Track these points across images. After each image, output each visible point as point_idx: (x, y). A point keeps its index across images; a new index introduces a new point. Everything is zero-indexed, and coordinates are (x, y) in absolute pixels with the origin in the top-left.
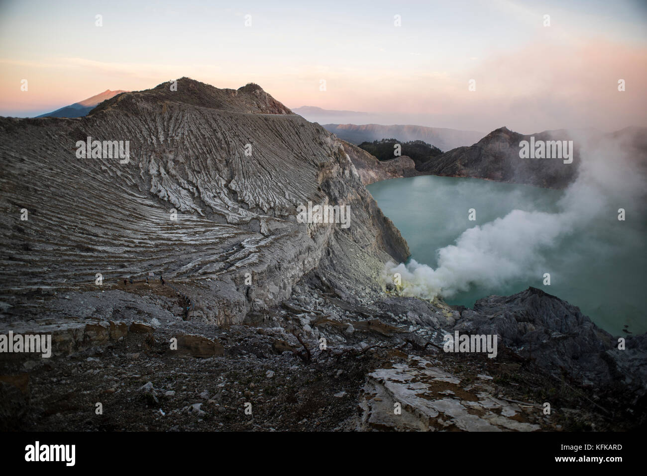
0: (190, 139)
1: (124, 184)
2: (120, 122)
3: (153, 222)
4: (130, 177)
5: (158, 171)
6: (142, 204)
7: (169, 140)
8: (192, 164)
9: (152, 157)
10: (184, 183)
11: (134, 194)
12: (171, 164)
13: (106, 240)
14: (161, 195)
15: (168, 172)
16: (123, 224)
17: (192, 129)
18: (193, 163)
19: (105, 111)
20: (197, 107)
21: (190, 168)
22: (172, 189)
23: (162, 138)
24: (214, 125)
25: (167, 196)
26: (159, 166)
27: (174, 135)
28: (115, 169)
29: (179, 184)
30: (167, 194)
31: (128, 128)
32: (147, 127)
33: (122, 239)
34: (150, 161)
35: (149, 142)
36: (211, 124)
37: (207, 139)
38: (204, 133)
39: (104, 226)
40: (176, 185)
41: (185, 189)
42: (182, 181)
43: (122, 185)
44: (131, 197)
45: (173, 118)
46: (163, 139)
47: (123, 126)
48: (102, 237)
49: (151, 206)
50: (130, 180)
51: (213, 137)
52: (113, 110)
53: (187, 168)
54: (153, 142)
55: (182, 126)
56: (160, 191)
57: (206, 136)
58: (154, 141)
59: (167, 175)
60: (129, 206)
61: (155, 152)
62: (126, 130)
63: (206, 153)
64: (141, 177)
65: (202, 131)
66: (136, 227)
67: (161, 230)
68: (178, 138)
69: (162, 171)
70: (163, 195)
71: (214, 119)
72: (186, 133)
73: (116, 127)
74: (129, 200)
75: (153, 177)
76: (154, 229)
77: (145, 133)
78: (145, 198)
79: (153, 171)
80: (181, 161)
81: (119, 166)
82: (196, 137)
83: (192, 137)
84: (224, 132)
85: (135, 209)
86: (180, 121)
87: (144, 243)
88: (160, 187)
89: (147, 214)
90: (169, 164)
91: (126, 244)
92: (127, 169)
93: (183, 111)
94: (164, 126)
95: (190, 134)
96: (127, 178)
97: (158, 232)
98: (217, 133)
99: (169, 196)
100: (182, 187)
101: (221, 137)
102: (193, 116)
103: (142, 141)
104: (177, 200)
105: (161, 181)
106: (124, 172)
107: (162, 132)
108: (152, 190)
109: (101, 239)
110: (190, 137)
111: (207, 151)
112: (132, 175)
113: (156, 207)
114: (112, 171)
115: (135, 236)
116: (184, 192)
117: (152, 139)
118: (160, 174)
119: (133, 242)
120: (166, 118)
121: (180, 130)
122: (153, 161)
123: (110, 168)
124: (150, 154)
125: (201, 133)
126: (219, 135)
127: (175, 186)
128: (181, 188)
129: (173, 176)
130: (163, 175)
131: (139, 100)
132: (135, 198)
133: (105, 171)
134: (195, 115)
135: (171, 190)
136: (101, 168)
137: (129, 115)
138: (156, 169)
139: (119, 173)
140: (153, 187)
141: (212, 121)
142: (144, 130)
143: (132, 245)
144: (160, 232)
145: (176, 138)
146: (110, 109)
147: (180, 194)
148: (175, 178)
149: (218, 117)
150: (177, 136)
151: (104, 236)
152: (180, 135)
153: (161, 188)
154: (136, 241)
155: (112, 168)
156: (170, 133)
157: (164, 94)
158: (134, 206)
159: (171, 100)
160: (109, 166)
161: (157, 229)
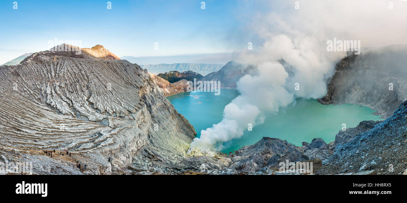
0: (68, 75)
1: (34, 98)
2: (33, 67)
3: (49, 119)
4: (37, 94)
5: (51, 92)
6: (43, 109)
7: (57, 75)
9: (48, 84)
10: (64, 99)
11: (39, 103)
12: (58, 88)
13: (27, 126)
14: (52, 104)
15: (56, 92)
16: (34, 118)
17: (69, 69)
18: (69, 87)
19: (27, 62)
20: (71, 58)
21: (67, 90)
23: (53, 74)
24: (80, 67)
25: (55, 105)
26: (52, 89)
27: (59, 73)
28: (30, 90)
29: (62, 99)
31: (37, 69)
32: (46, 69)
33: (34, 126)
34: (47, 86)
35: (47, 77)
36: (79, 66)
37: (77, 75)
39: (25, 119)
40: (60, 99)
41: (65, 101)
42: (63, 97)
43: (33, 98)
44: (37, 105)
45: (59, 64)
47: (35, 69)
48: (25, 124)
49: (47, 110)
50: (37, 96)
51: (80, 73)
52: (31, 61)
55: (63, 68)
56: (51, 102)
57: (76, 73)
58: (50, 76)
59: (55, 94)
60: (37, 109)
61: (49, 81)
62: (36, 71)
64: (42, 95)
65: (74, 70)
66: (40, 121)
67: (54, 123)
68: (61, 74)
69: (53, 91)
71: (80, 64)
72: (66, 72)
73: (32, 69)
74: (36, 106)
75: (48, 95)
76: (49, 122)
77: (45, 72)
78: (44, 106)
79: (48, 92)
80: (63, 87)
81: (32, 89)
82: (71, 74)
83: (68, 73)
84: (85, 70)
85: (39, 111)
86: (62, 65)
87: (45, 130)
88: (52, 100)
89: (46, 114)
90: (57, 88)
91: (36, 129)
92: (36, 90)
93: (64, 60)
94: (54, 68)
95: (68, 72)
96: (35, 95)
97: (52, 124)
98: (82, 71)
99: (56, 105)
101: (84, 73)
102: (69, 63)
103: (44, 76)
104: (61, 107)
105: (52, 97)
106: (35, 92)
107: (54, 71)
108: (48, 102)
109: (24, 125)
110: (67, 74)
111: (77, 81)
112: (38, 93)
113: (50, 111)
114: (29, 91)
115: (40, 126)
116: (64, 103)
117: (48, 75)
118: (52, 93)
119: (40, 129)
120: (56, 64)
121: (62, 70)
122: (48, 86)
123: (28, 90)
124: (47, 83)
125: (73, 71)
126: (83, 72)
127: (59, 100)
128: (63, 101)
129: (58, 95)
130: (53, 94)
131: (43, 55)
132: (39, 105)
133: (25, 91)
134: (70, 62)
135: (57, 102)
136: (24, 89)
137: (38, 63)
138: (50, 90)
139: (32, 92)
140: (48, 100)
141: (79, 65)
142: (44, 70)
143: (40, 130)
144: (53, 124)
145: (60, 74)
146: (29, 61)
147: (62, 104)
149: (82, 62)
150: (61, 73)
151: (26, 124)
152: (62, 72)
153: (53, 101)
154: (42, 128)
155: (29, 89)
156: (57, 72)
157: (55, 52)
158: (39, 110)
159: (58, 55)
160: (27, 88)
161: (51, 123)
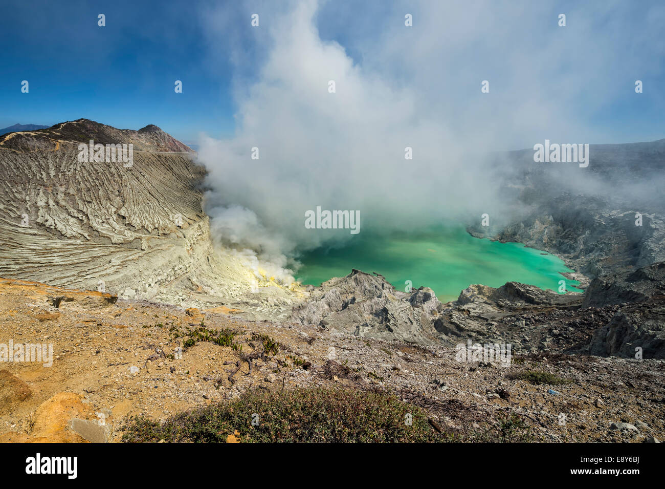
1: (6, 217)
2: (6, 159)
3: (29, 249)
4: (14, 209)
5: (47, 203)
6: (24, 233)
7: (60, 175)
8: (83, 195)
9: (41, 190)
10: (74, 213)
12: (61, 197)
14: (47, 223)
15: (57, 203)
21: (81, 198)
22: (60, 218)
23: (52, 173)
25: (54, 225)
26: (48, 198)
27: (66, 170)
29: (69, 214)
30: (55, 223)
31: (15, 164)
32: (37, 163)
34: (38, 194)
35: (38, 177)
37: (100, 174)
38: (97, 168)
41: (74, 217)
42: (71, 210)
43: (4, 217)
44: (12, 228)
45: (66, 155)
46: (54, 174)
47: (10, 163)
49: (35, 235)
50: (15, 212)
51: (107, 172)
53: (77, 199)
54: (43, 177)
55: (74, 162)
56: (47, 221)
57: (99, 171)
58: (44, 176)
59: (56, 206)
61: (44, 186)
62: (13, 167)
63: (99, 185)
64: (27, 209)
65: (95, 166)
68: (70, 173)
69: (51, 202)
70: (50, 224)
72: (79, 169)
74: (10, 231)
75: (40, 208)
76: (27, 255)
77: (35, 169)
78: (29, 228)
79: (41, 203)
80: (72, 193)
81: (3, 200)
82: (88, 172)
83: (84, 172)
84: (117, 167)
86: (73, 158)
88: (47, 217)
90: (59, 197)
92: (12, 203)
93: (76, 149)
94: (56, 162)
95: (83, 169)
96: (10, 210)
97: (30, 257)
98: (111, 168)
99: (56, 225)
100: (71, 216)
101: (114, 172)
103: (31, 177)
104: (65, 227)
105: (49, 212)
106: (8, 205)
107: (54, 168)
108: (38, 220)
110: (82, 173)
112: (16, 208)
113: (40, 235)
116: (72, 220)
117: (42, 174)
118: (49, 205)
120: (59, 155)
121: (72, 166)
122: (41, 194)
124: (38, 188)
126: (113, 170)
127: (64, 215)
128: (70, 217)
129: (62, 207)
130: (51, 206)
131: (30, 139)
132: (17, 229)
137: (18, 153)
138: (44, 200)
140: (40, 217)
142: (33, 166)
145: (67, 173)
147: (68, 221)
148: (65, 208)
150: (69, 171)
152: (72, 170)
153: (49, 218)
156: (61, 168)
157: (59, 134)
159: (65, 139)
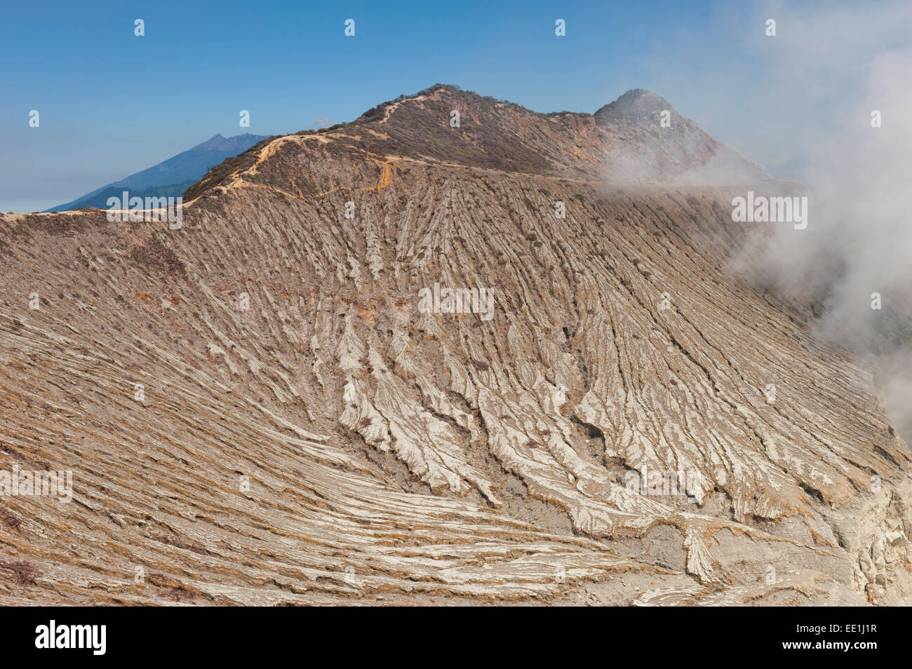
0: (459, 266)
1: (267, 399)
2: (263, 219)
3: (352, 518)
4: (285, 376)
5: (365, 361)
6: (318, 460)
7: (397, 268)
8: (463, 341)
9: (347, 319)
10: (438, 400)
11: (294, 428)
12: (400, 341)
13: (227, 564)
14: (371, 433)
15: (393, 365)
16: (268, 518)
17: (465, 235)
18: (466, 337)
19: (224, 190)
20: (478, 170)
21: (456, 352)
22: (402, 416)
23: (377, 264)
24: (530, 223)
25: (386, 437)
26: (367, 347)
27: (411, 253)
28: (244, 354)
29: (425, 403)
30: (389, 433)
31: (284, 234)
32: (335, 230)
33: (271, 562)
34: (341, 331)
35: (340, 276)
36: (521, 218)
37: (508, 266)
38: (498, 247)
39: (219, 519)
40: (414, 404)
41: (441, 417)
42: (431, 391)
43: (261, 401)
44: (285, 439)
45: (409, 204)
46: (381, 267)
47: (272, 229)
48: (216, 554)
49: (343, 467)
50: (286, 388)
51: (527, 258)
52: (247, 185)
53: (447, 352)
54: (352, 274)
55: (434, 226)
56: (367, 422)
57: (505, 257)
58: (356, 273)
59: (389, 374)
60: (283, 463)
61: (356, 303)
62: (278, 242)
63: (506, 307)
64: (315, 379)
65: (492, 241)
66: (306, 531)
67: (377, 544)
68: (423, 262)
69: (377, 361)
70: (377, 435)
71: (529, 204)
72: (447, 248)
73: (252, 232)
74: (282, 446)
75: (349, 378)
76: (355, 538)
77: (331, 249)
78: (324, 442)
79: (350, 362)
80: (430, 332)
81: (257, 345)
82: (475, 259)
83: (463, 259)
84: (558, 242)
85: (299, 474)
86: (428, 213)
87: (333, 581)
88: (368, 410)
89: (333, 493)
90: (395, 342)
91: (283, 580)
92: (278, 355)
93: (438, 182)
94: (383, 226)
95: (460, 249)
96: (275, 380)
97: (367, 548)
98: (538, 245)
99: (394, 439)
100: (432, 411)
101: (551, 259)
102: (468, 197)
103: (322, 274)
104: (417, 451)
105: (370, 392)
106: (269, 363)
107: (379, 246)
108: (345, 419)
109: (214, 561)
110: (457, 261)
111: (509, 301)
112: (289, 371)
113: (356, 470)
114: (239, 360)
115: (306, 558)
116: (437, 427)
117: (349, 267)
118: (370, 370)
119: (302, 577)
120: (390, 205)
121: (428, 238)
122: (349, 330)
123: (230, 350)
124: (341, 310)
125: (491, 248)
126: (546, 252)
127: (411, 408)
128: (428, 415)
129: (405, 378)
130: (376, 373)
131: (317, 154)
132: (296, 441)
133: (219, 360)
134: (473, 194)
135: (400, 421)
136: (208, 350)
137: (290, 197)
138: (357, 354)
139: (255, 366)
140: (349, 409)
141: (522, 210)
142: (326, 239)
143: (300, 586)
144: (374, 548)
145: (416, 262)
146: (239, 183)
147: (426, 430)
148: (412, 382)
149: (541, 197)
150: (421, 256)
151: (222, 552)
152: (428, 253)
153: (372, 413)
154: (312, 573)
155: (238, 349)
156: (398, 247)
157: (384, 137)
158: (296, 466)
159: (404, 153)
160: (229, 343)
161: (364, 540)
